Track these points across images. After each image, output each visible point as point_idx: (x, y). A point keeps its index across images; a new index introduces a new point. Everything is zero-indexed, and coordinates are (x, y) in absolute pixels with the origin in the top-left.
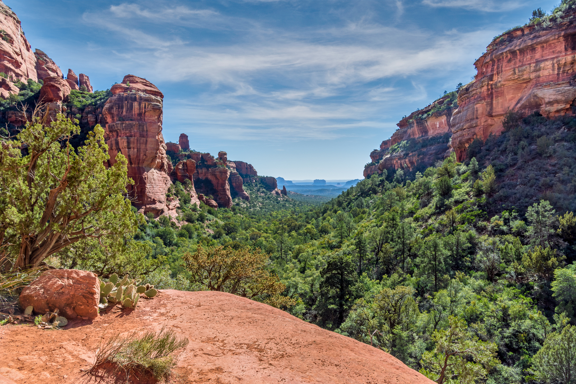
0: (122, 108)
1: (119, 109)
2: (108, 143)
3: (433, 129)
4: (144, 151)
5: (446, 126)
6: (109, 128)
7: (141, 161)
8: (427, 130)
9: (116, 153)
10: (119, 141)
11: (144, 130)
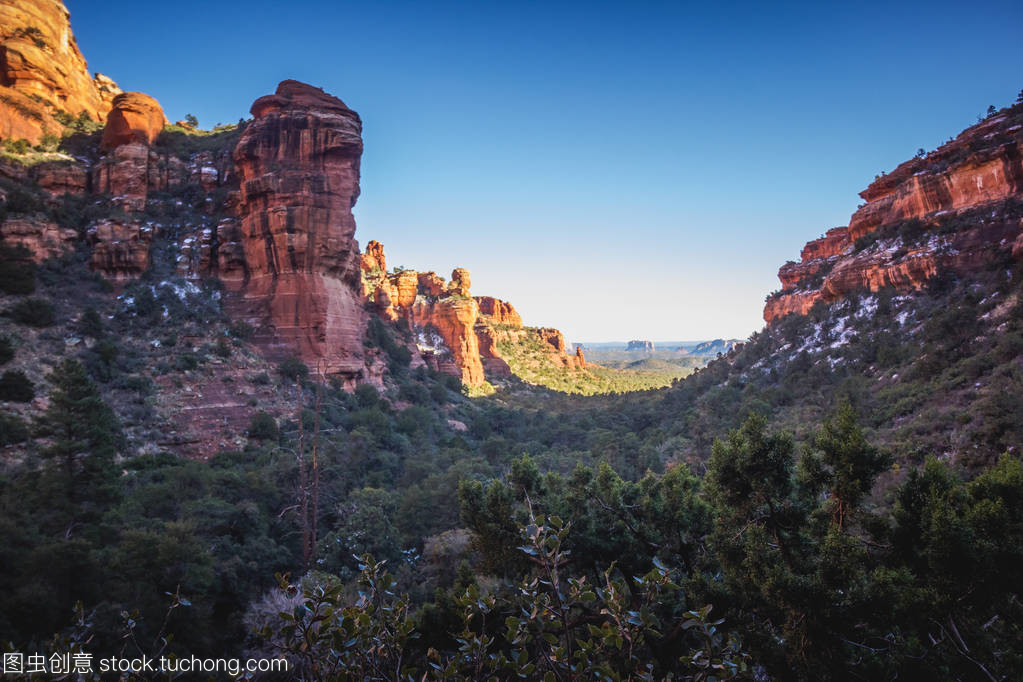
0: (277, 145)
1: (269, 147)
2: (246, 225)
3: (966, 192)
4: (323, 239)
5: (1002, 182)
6: (248, 190)
7: (315, 261)
8: (950, 196)
9: (262, 244)
10: (271, 215)
11: (324, 192)
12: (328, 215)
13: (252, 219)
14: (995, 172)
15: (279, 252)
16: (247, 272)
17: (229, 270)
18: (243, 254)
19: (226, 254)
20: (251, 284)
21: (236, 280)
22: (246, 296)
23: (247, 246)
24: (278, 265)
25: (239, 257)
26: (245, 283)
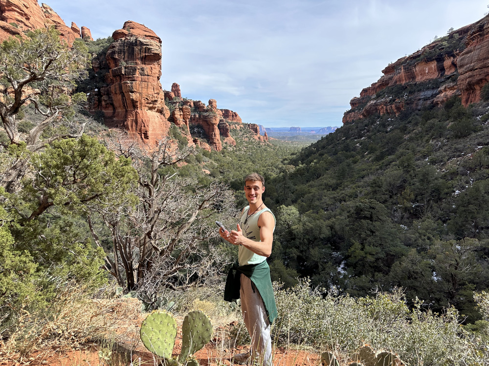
0: (124, 53)
1: (121, 54)
2: (112, 88)
3: (421, 74)
4: (146, 95)
5: (435, 71)
6: (113, 73)
7: (143, 105)
8: (415, 76)
9: (120, 97)
10: (123, 85)
11: (146, 75)
12: (148, 85)
13: (115, 86)
14: (433, 66)
15: (127, 101)
16: (114, 109)
17: (106, 108)
18: (112, 100)
19: (105, 101)
20: (116, 114)
21: (109, 112)
22: (114, 119)
23: (114, 97)
24: (127, 106)
25: (111, 102)
26: (114, 113)
